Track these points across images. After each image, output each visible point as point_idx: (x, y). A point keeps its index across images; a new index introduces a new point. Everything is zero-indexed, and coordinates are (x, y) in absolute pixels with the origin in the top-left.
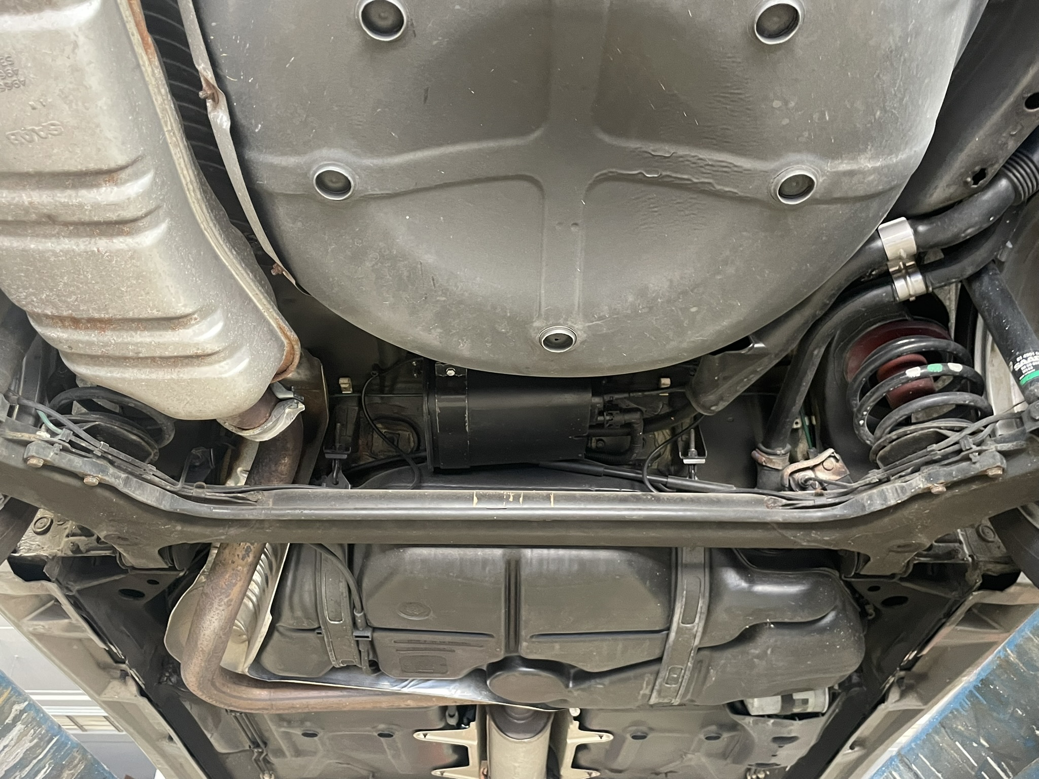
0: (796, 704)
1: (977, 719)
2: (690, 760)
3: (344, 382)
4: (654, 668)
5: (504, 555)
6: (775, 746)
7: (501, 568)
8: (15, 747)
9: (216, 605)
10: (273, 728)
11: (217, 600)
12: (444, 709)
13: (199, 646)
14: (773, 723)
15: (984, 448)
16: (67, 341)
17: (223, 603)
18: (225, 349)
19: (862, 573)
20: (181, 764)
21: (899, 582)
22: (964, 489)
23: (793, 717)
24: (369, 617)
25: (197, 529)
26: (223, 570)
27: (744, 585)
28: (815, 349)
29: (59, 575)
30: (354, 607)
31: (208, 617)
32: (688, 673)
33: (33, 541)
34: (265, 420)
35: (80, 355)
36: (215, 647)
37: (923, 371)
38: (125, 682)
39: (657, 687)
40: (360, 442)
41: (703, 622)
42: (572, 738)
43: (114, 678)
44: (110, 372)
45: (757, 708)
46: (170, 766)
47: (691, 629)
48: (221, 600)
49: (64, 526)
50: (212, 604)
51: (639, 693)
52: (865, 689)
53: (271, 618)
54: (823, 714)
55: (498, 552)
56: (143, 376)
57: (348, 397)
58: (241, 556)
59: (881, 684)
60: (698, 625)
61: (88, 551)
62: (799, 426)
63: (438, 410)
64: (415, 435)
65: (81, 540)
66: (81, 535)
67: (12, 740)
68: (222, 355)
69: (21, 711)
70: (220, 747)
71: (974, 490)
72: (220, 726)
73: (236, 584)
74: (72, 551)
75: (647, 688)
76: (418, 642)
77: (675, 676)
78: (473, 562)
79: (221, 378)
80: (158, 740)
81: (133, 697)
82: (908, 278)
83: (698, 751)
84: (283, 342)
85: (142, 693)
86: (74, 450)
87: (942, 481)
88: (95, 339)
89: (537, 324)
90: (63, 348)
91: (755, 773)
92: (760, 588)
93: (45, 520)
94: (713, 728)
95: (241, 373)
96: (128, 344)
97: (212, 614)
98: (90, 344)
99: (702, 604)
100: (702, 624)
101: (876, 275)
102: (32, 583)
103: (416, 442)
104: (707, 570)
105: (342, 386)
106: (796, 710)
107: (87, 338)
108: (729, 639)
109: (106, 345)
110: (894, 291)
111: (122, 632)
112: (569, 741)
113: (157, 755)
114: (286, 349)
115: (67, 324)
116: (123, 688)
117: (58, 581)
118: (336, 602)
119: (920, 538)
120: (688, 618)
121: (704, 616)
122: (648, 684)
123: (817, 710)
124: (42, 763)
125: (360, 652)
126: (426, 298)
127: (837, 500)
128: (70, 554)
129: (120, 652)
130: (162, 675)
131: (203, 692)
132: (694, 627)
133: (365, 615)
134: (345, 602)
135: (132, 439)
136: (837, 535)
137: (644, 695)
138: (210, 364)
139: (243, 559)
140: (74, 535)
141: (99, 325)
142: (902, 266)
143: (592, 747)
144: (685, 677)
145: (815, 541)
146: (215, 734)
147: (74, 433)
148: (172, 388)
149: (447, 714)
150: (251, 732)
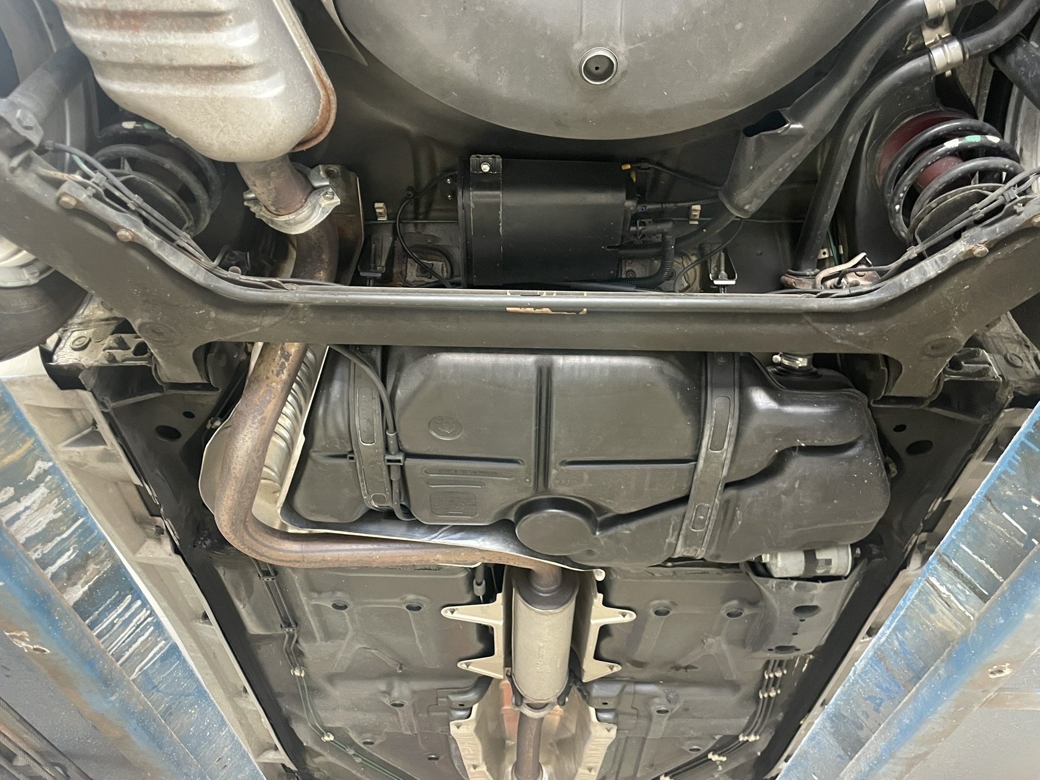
0: (820, 564)
1: (1028, 476)
2: (710, 646)
3: (380, 207)
4: (680, 510)
5: (536, 362)
6: (796, 619)
7: (533, 376)
8: (37, 513)
9: (249, 423)
10: (304, 599)
11: (251, 417)
12: (472, 573)
13: (233, 471)
14: (796, 587)
15: (1028, 196)
16: (101, 44)
17: (256, 420)
18: (260, 64)
19: (892, 394)
20: (214, 653)
21: (927, 409)
22: (1007, 250)
23: (816, 579)
24: (401, 438)
25: (230, 318)
26: (256, 387)
27: (773, 405)
28: (850, 135)
29: (95, 386)
30: (387, 428)
31: (242, 436)
32: (714, 512)
33: (71, 356)
34: (300, 205)
35: (115, 65)
36: (248, 473)
37: (961, 142)
38: (159, 540)
39: (683, 532)
40: (395, 270)
41: (732, 446)
42: (596, 618)
43: (149, 537)
44: (145, 88)
45: (780, 569)
46: (203, 654)
47: (718, 457)
48: (255, 417)
49: (102, 343)
50: (245, 422)
51: (665, 542)
52: (886, 559)
53: (304, 438)
54: (846, 578)
55: (530, 359)
56: (177, 93)
57: (383, 224)
58: (275, 372)
59: (902, 548)
60: (726, 452)
61: (123, 361)
62: (827, 256)
63: (472, 205)
64: (448, 265)
65: (119, 354)
66: (117, 349)
67: (34, 502)
68: (256, 71)
69: (45, 471)
70: (253, 627)
71: (1019, 249)
72: (252, 598)
73: (269, 402)
74: (108, 361)
75: (673, 535)
76: (448, 471)
77: (702, 517)
78: (505, 368)
79: (255, 99)
80: (192, 621)
81: (168, 556)
82: (945, 46)
83: (720, 635)
84: (319, 93)
85: (177, 551)
86: (107, 200)
87: (985, 239)
88: (129, 41)
89: (577, 46)
90: (95, 54)
91: (772, 671)
92: (790, 409)
93: (84, 339)
94: (735, 603)
95: (276, 97)
96: (161, 47)
97: (246, 431)
98: (123, 47)
99: (732, 426)
100: (731, 449)
101: (912, 50)
102: (67, 392)
103: (449, 271)
104: (737, 390)
105: (378, 211)
106: (820, 572)
107: (121, 40)
108: (757, 468)
109: (139, 48)
110: (931, 63)
111: (157, 474)
112: (593, 622)
113: (191, 640)
114: (323, 102)
115: (101, 22)
116: (158, 547)
117: (91, 391)
118: (369, 420)
119: (956, 331)
120: (716, 445)
121: (733, 440)
122: (674, 531)
123: (839, 574)
124: (67, 543)
125: (391, 481)
126: (465, 8)
127: (873, 288)
128: (106, 362)
129: (155, 495)
130: (198, 539)
131: (236, 535)
132: (722, 453)
133: (397, 435)
134: (377, 420)
135: (167, 201)
136: (872, 328)
137: (670, 544)
138: (244, 81)
139: (278, 375)
140: (110, 348)
141: (133, 22)
142: (938, 38)
143: (614, 631)
144: (712, 517)
145: (849, 337)
146: (247, 605)
147: (108, 179)
148: (206, 110)
149: (474, 582)
150: (283, 606)
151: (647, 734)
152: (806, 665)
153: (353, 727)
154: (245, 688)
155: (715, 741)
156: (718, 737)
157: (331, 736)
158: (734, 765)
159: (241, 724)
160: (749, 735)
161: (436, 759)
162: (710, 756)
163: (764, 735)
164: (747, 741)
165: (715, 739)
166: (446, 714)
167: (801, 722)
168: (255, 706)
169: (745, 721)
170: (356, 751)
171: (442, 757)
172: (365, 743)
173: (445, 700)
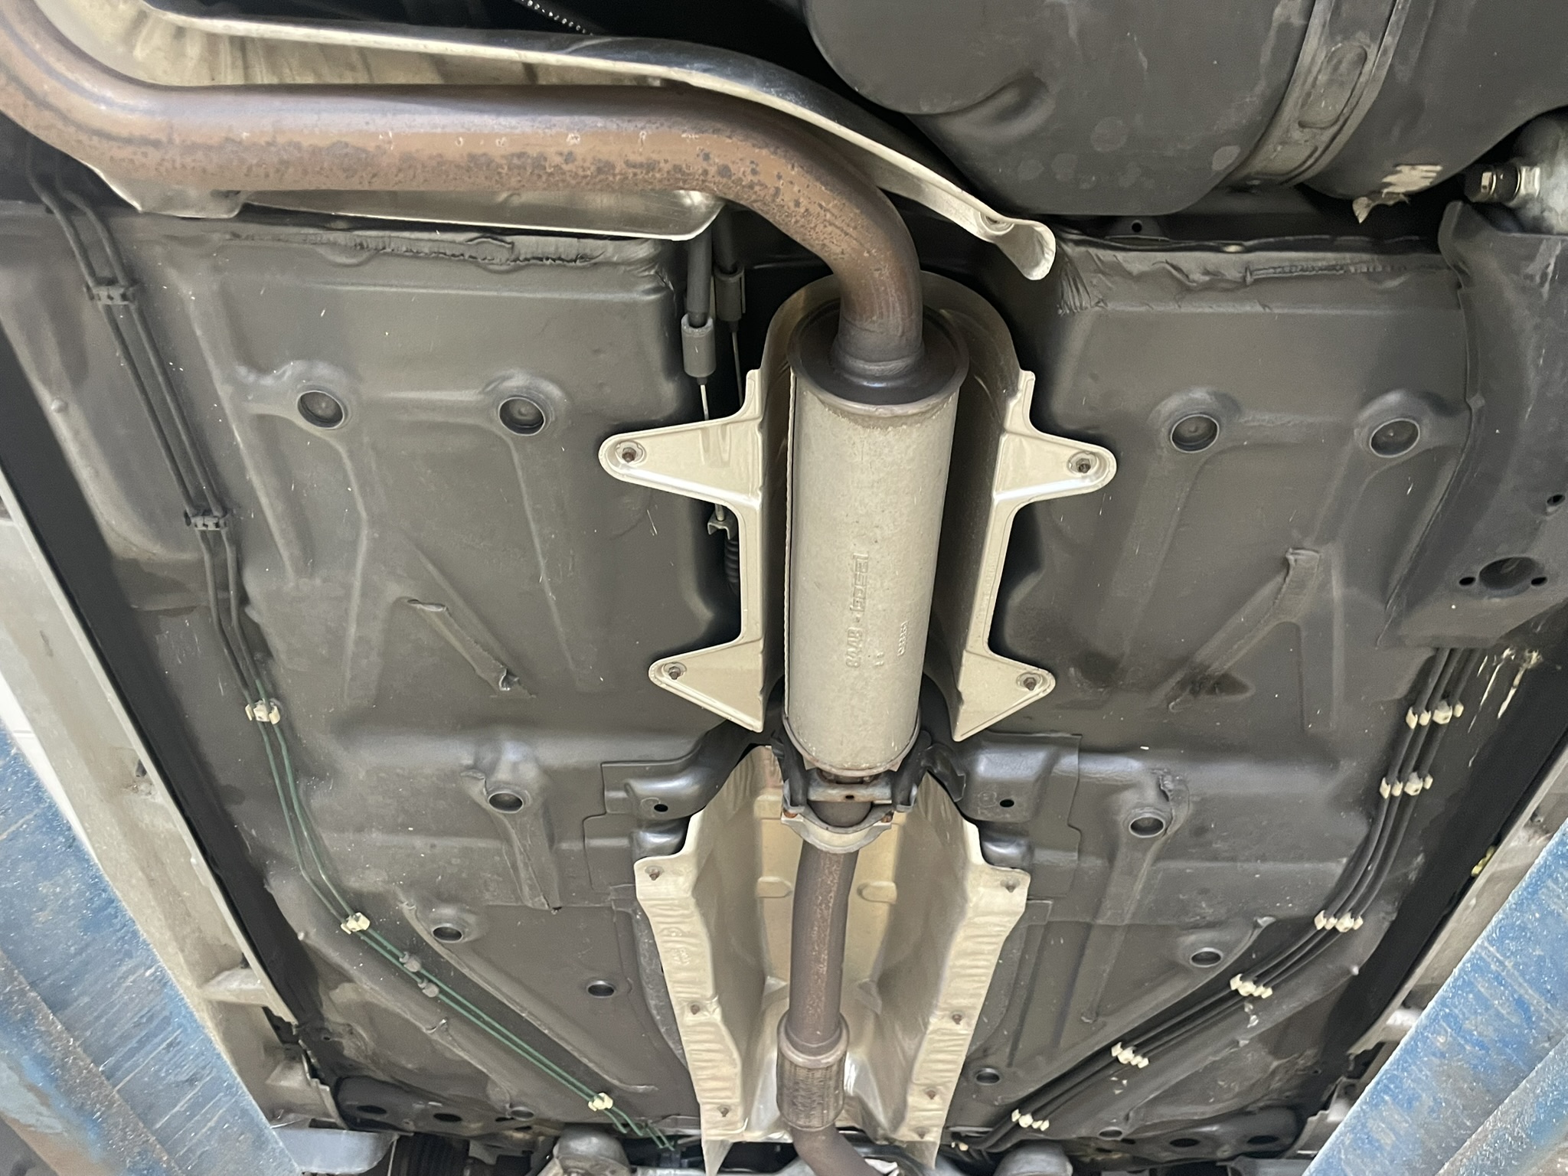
42: (1008, 480)
70: (106, 506)
72: (85, 388)
91: (1428, 708)
112: (998, 497)
146: (73, 409)
149: (685, 310)
150: (178, 436)
151: (1096, 911)
152: (1512, 692)
153: (411, 885)
154: (140, 764)
155: (1257, 932)
156: (1264, 921)
157: (363, 918)
158: (1288, 1008)
159: (151, 881)
160: (1338, 915)
161: (609, 991)
162: (1236, 983)
163: (1371, 918)
164: (1334, 929)
165: (1256, 926)
166: (623, 842)
167: (1476, 870)
168: (169, 818)
169: (1337, 868)
170: (423, 966)
171: (621, 990)
172: (439, 933)
173: (621, 794)
